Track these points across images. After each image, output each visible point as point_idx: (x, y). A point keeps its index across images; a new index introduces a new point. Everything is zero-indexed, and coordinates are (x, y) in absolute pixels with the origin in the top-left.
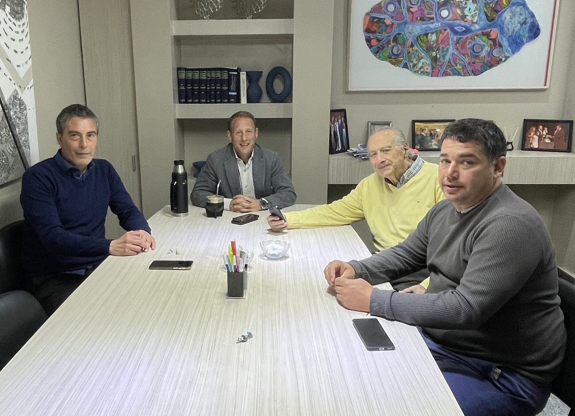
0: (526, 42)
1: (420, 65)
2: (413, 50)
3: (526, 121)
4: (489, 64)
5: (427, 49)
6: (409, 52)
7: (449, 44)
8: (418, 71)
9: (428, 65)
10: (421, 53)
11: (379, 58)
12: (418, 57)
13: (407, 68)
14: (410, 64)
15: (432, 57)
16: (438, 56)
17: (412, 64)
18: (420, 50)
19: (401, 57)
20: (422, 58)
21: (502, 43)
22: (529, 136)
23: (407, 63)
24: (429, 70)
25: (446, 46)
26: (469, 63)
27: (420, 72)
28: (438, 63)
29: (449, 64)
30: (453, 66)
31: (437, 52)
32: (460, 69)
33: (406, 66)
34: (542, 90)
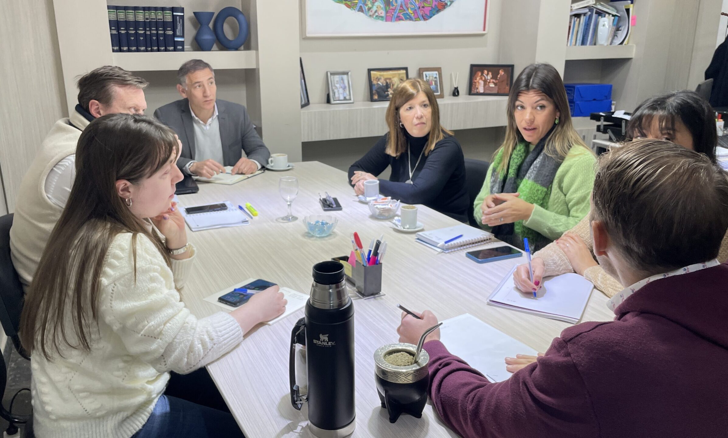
1: (374, 9)
3: (473, 67)
4: (437, 9)
15: (385, 1)
17: (367, 8)
22: (475, 81)
24: (383, 15)
26: (419, 7)
27: (374, 16)
28: (391, 7)
30: (404, 10)
34: (482, 35)
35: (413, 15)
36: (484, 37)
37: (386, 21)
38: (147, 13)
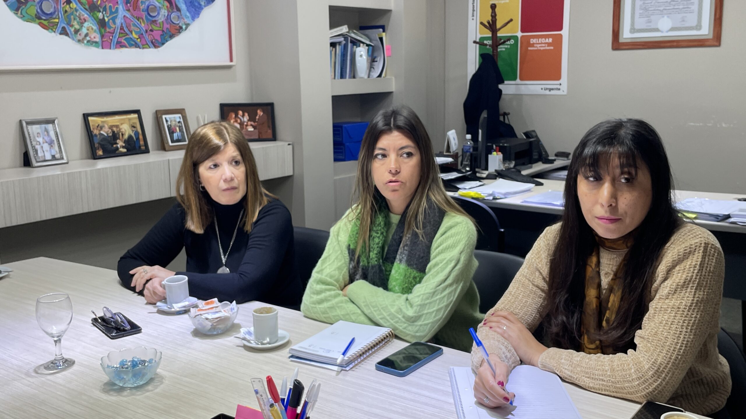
0: (205, 6)
2: (70, 7)
3: (222, 106)
4: (169, 33)
5: (90, 7)
6: (66, 11)
7: (117, 3)
8: (83, 39)
10: (83, 13)
11: (22, 17)
12: (80, 19)
13: (67, 34)
14: (69, 30)
15: (98, 20)
16: (106, 19)
17: (72, 30)
18: (81, 9)
19: (54, 19)
20: (85, 21)
21: (179, 6)
23: (66, 27)
24: (98, 39)
25: (114, 5)
26: (146, 31)
27: (85, 42)
28: (108, 30)
29: (122, 31)
30: (127, 34)
31: (104, 13)
32: (137, 39)
33: (64, 32)
34: (229, 67)
35: (139, 40)
36: (232, 70)
37: (103, 48)
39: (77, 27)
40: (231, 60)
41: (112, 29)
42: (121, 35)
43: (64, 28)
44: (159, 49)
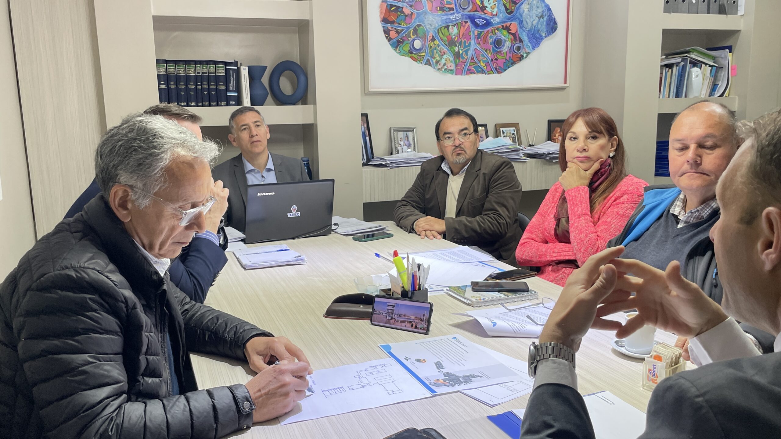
0: (545, 37)
1: (443, 61)
2: (434, 44)
3: (550, 122)
4: (511, 61)
5: (449, 43)
6: (431, 47)
7: (470, 38)
8: (442, 68)
9: (451, 62)
10: (443, 48)
11: (400, 53)
12: (441, 52)
13: (430, 65)
14: (432, 61)
15: (454, 53)
16: (461, 52)
17: (434, 61)
18: (442, 45)
19: (422, 53)
20: (444, 53)
21: (522, 38)
22: (554, 138)
23: (430, 59)
24: (453, 68)
25: (468, 41)
26: (492, 60)
27: (443, 70)
28: (461, 60)
29: (472, 61)
30: (476, 63)
31: (459, 47)
32: (484, 66)
33: (428, 63)
34: (562, 89)
36: (565, 91)
37: (456, 75)
38: (199, 67)
39: (438, 58)
40: (565, 83)
41: (464, 59)
42: (471, 64)
43: (428, 60)
44: (501, 74)
